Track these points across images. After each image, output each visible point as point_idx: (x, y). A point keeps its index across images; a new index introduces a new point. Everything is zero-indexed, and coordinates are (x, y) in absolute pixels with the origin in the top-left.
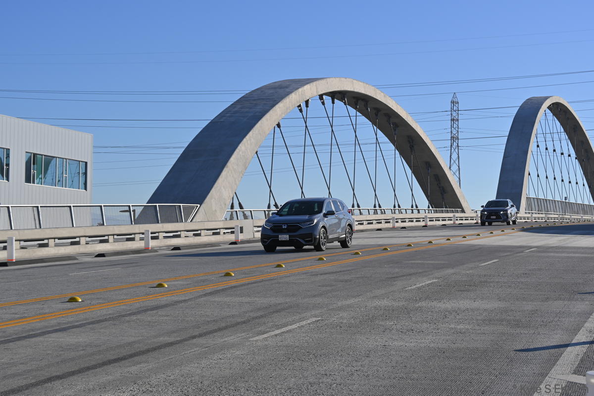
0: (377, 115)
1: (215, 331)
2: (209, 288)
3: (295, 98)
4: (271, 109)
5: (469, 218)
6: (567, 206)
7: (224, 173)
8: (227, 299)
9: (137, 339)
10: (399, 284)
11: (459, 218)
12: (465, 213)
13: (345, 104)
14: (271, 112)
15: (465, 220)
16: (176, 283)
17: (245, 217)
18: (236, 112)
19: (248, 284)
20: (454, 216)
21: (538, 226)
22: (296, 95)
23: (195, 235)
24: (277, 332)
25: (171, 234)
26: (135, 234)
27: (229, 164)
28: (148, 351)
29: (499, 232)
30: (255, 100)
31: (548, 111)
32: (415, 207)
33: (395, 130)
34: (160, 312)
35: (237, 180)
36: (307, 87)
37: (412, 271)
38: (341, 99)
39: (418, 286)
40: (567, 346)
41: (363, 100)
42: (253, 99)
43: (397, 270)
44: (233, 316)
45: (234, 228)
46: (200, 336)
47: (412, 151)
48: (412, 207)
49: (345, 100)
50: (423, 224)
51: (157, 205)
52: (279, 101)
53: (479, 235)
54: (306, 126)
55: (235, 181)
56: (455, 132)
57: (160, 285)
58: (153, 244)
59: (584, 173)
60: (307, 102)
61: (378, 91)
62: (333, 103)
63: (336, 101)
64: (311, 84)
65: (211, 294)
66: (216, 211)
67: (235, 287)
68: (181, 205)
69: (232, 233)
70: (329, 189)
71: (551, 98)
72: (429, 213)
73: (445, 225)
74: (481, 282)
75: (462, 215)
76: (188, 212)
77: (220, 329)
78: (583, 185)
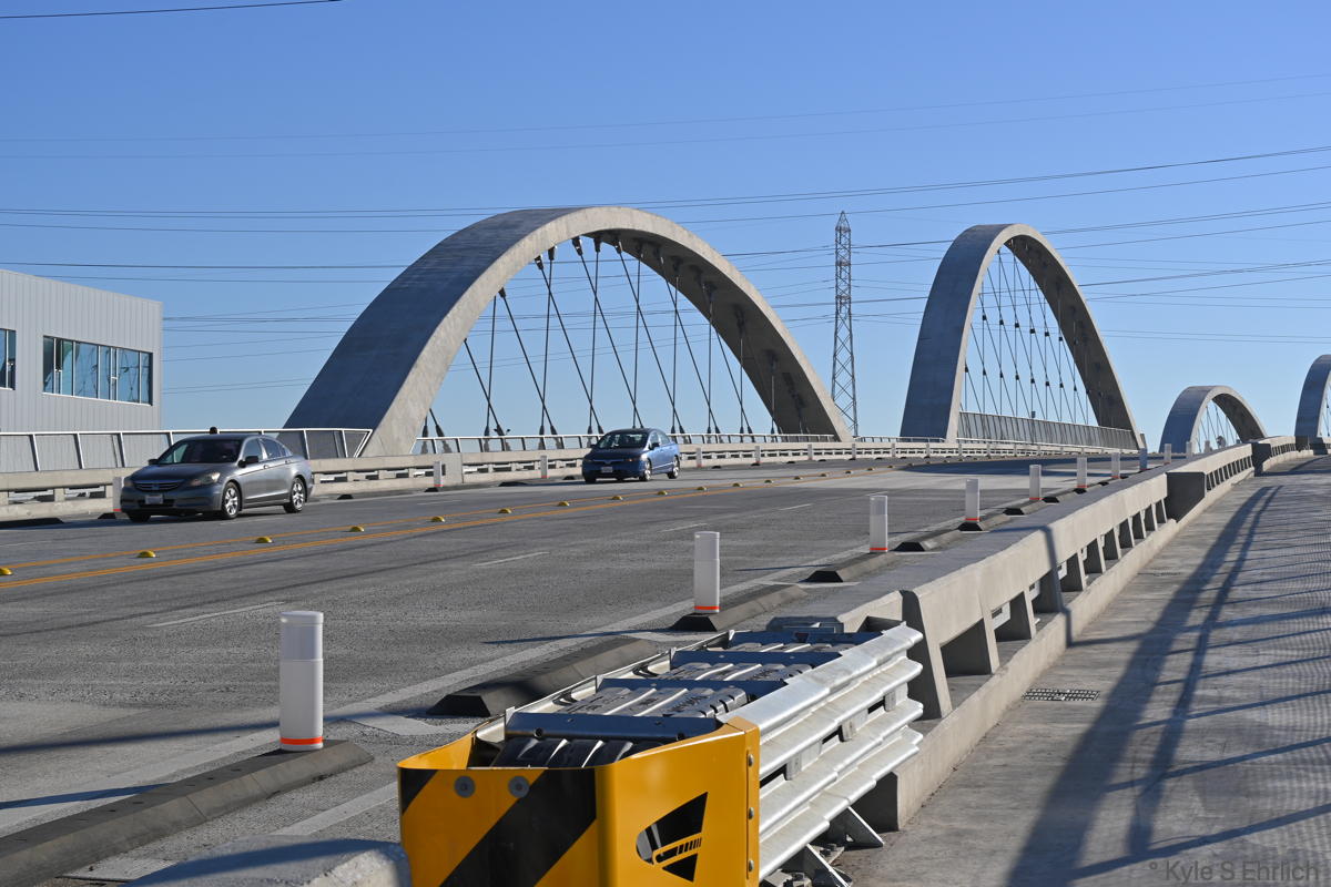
0: (676, 269)
3: (529, 246)
4: (488, 266)
6: (1035, 427)
7: (411, 377)
12: (839, 441)
13: (619, 252)
14: (490, 272)
15: (837, 453)
17: (448, 449)
18: (428, 272)
20: (810, 446)
22: (531, 240)
23: (369, 478)
25: (332, 478)
27: (419, 361)
30: (460, 250)
31: (1006, 251)
32: (746, 432)
33: (710, 295)
35: (432, 388)
36: (550, 226)
38: (613, 243)
41: (651, 243)
42: (457, 247)
45: (432, 467)
47: (741, 332)
48: (742, 431)
49: (618, 244)
50: (752, 460)
51: (305, 430)
52: (504, 252)
54: (550, 293)
56: (843, 287)
60: (551, 252)
61: (678, 228)
62: (598, 250)
63: (603, 245)
64: (558, 220)
66: (399, 439)
68: (343, 430)
69: (428, 474)
70: (591, 401)
71: (1009, 228)
72: (773, 441)
76: (354, 441)
78: (1075, 389)
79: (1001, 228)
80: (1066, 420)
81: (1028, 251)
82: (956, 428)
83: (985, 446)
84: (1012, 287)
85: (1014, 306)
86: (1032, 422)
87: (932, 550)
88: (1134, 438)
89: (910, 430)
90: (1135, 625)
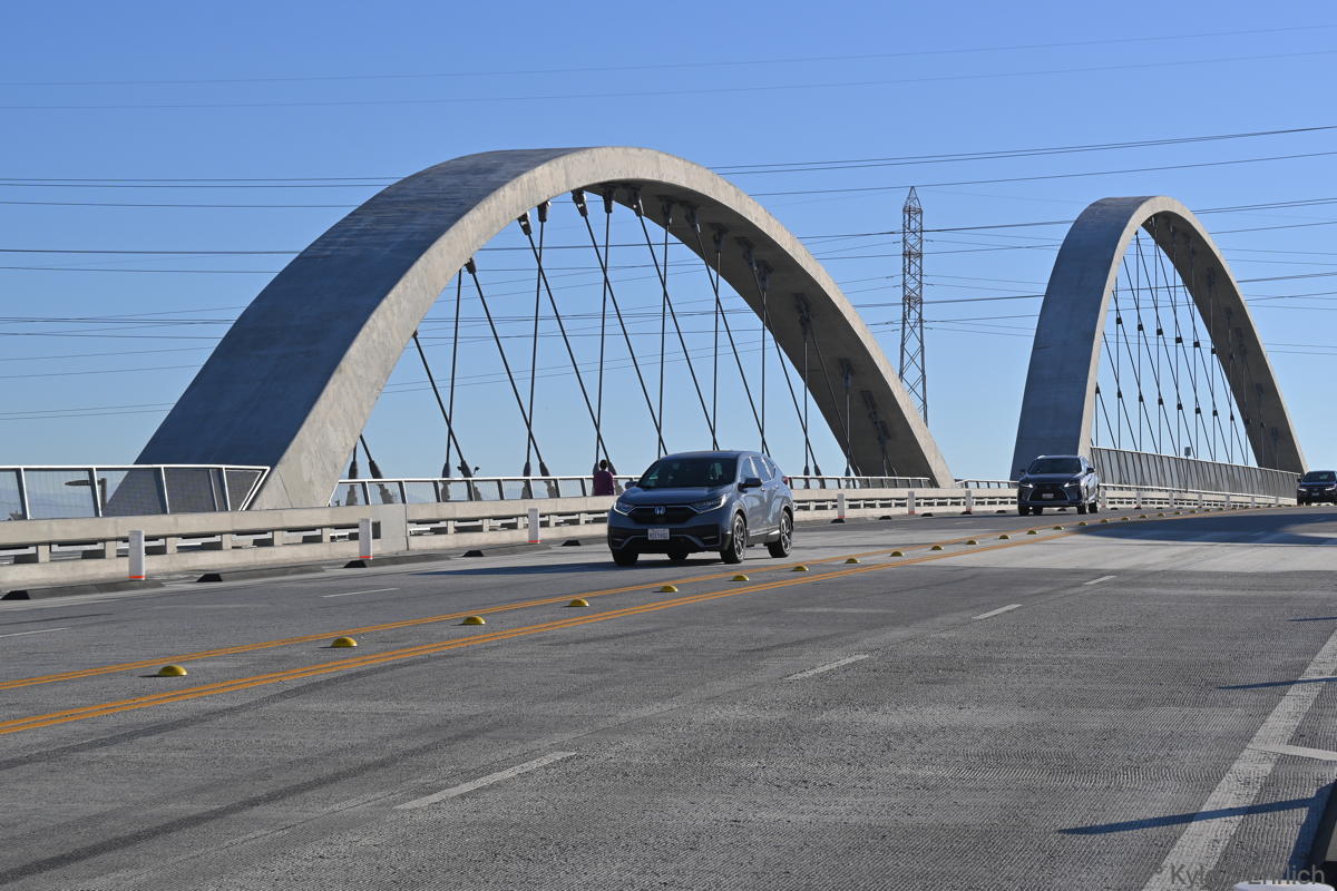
0: (717, 242)
1: (309, 786)
2: (293, 680)
3: (511, 199)
4: (452, 225)
5: (949, 501)
6: (1189, 469)
7: (331, 388)
8: (340, 706)
9: (109, 807)
10: (773, 666)
11: (923, 501)
12: (937, 486)
13: (638, 213)
14: (452, 233)
15: (939, 504)
16: (210, 664)
17: (387, 498)
18: (363, 233)
19: (394, 667)
20: (912, 494)
21: (1118, 519)
22: (514, 189)
23: (258, 543)
24: (466, 787)
25: (198, 542)
26: (104, 541)
27: (344, 364)
28: (137, 838)
29: (1023, 535)
30: (410, 202)
31: (1144, 233)
32: (812, 473)
33: (764, 279)
34: (171, 739)
35: (364, 405)
36: (542, 171)
37: (804, 633)
38: (629, 202)
39: (820, 670)
40: (1189, 818)
41: (683, 203)
42: (405, 199)
43: (767, 631)
44: (354, 749)
45: (356, 526)
46: (271, 798)
47: (805, 333)
48: (807, 471)
49: (637, 204)
50: (832, 514)
51: (162, 466)
52: (474, 206)
53: (972, 543)
54: (540, 270)
55: (360, 406)
56: (912, 285)
57: (169, 672)
58: (150, 565)
59: (1232, 389)
60: (542, 208)
61: (721, 182)
62: (608, 210)
63: (615, 205)
64: (553, 163)
65: (298, 692)
66: (311, 482)
67: (359, 674)
68: (224, 467)
69: (353, 537)
70: (597, 427)
71: (1151, 201)
72: (848, 487)
73: (888, 518)
74: (977, 660)
75: (931, 492)
76: (242, 484)
77: (320, 783)
78: (1232, 417)
81: (1173, 233)
85: (1156, 308)
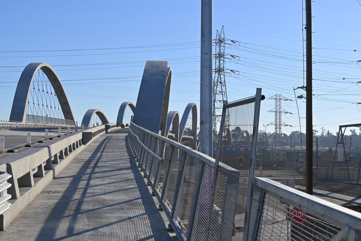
59: (59, 103)
78: (59, 109)
79: (39, 64)
80: (56, 117)
81: (47, 70)
82: (25, 119)
83: (33, 124)
84: (42, 80)
85: (42, 85)
86: (47, 117)
87: (17, 152)
88: (74, 123)
89: (12, 119)
90: (72, 173)
